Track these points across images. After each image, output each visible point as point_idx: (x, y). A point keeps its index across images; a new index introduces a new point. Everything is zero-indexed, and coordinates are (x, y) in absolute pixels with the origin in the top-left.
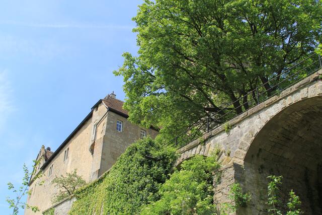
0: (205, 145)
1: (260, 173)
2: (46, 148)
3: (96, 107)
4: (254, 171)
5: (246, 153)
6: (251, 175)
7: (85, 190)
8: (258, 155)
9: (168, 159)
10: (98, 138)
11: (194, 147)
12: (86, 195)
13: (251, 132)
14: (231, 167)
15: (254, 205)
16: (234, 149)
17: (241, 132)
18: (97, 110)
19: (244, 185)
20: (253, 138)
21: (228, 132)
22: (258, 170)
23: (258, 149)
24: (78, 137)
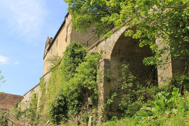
0: (97, 47)
1: (121, 62)
2: (50, 38)
3: (67, 16)
4: (117, 61)
5: (111, 52)
6: (114, 64)
7: (54, 68)
8: (119, 53)
9: (83, 54)
10: (68, 34)
11: (93, 47)
12: (55, 70)
13: (114, 41)
14: (103, 61)
15: (115, 80)
16: (107, 50)
17: (110, 41)
18: (67, 18)
19: (110, 70)
20: (114, 45)
21: (105, 40)
22: (119, 61)
23: (119, 50)
24: (61, 33)
